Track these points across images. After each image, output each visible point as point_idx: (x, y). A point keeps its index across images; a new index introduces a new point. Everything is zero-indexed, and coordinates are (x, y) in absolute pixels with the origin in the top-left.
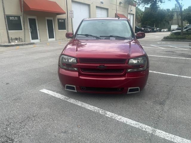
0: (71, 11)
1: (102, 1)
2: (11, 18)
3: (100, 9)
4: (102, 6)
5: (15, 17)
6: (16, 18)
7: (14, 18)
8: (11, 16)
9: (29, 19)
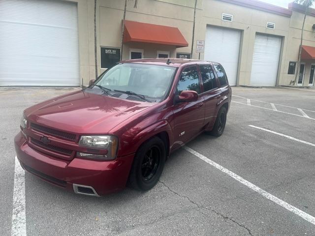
0: (200, 42)
1: (271, 23)
2: (107, 51)
3: (265, 37)
4: (270, 31)
5: (112, 49)
6: (114, 52)
7: (112, 51)
8: (108, 49)
9: (132, 53)
